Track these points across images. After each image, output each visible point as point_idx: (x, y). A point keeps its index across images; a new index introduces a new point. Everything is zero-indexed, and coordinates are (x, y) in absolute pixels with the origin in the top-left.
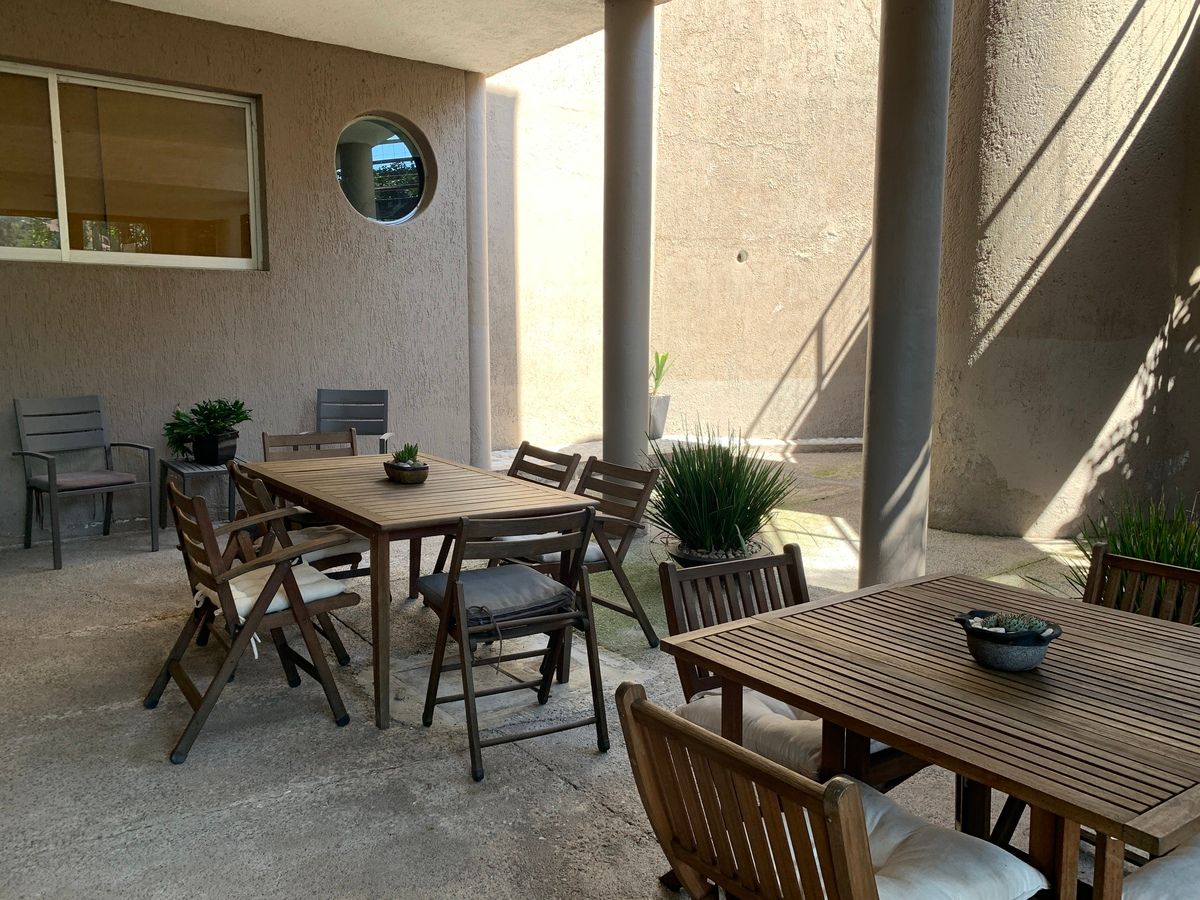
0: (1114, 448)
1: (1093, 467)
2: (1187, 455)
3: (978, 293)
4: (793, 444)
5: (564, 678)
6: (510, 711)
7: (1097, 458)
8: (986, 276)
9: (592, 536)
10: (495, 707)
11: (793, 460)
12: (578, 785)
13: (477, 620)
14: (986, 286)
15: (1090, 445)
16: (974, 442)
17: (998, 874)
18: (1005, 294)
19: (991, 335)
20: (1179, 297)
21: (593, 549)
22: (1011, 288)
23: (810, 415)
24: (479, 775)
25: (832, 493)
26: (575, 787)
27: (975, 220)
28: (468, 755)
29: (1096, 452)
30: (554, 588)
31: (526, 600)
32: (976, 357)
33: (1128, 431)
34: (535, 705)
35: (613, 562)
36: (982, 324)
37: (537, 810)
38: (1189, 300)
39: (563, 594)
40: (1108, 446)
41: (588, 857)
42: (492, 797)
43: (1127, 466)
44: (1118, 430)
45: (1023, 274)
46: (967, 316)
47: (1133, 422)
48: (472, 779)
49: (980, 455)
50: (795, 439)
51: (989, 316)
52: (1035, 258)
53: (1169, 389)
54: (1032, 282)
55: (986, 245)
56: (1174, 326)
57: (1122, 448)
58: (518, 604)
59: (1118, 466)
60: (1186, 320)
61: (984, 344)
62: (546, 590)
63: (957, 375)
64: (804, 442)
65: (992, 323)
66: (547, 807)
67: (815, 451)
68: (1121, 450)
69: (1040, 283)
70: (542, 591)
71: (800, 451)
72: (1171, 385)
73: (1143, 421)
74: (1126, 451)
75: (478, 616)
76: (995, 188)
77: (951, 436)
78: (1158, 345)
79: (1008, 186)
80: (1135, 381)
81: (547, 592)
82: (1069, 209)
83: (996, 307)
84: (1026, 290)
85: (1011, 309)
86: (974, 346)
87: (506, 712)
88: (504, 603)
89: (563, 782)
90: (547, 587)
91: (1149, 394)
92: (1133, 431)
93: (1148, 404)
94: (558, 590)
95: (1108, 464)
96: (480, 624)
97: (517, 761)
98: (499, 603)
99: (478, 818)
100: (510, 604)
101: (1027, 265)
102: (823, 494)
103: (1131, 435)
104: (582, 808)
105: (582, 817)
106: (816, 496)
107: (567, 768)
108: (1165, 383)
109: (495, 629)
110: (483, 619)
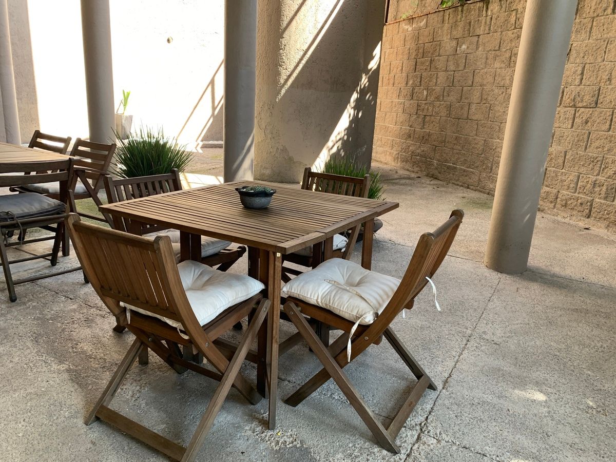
0: (337, 142)
1: (329, 150)
2: (366, 147)
3: (281, 66)
4: (201, 144)
5: (66, 254)
6: (34, 270)
7: (330, 147)
8: (284, 57)
9: (79, 179)
10: (26, 269)
11: (200, 151)
12: (72, 298)
13: (6, 219)
14: (284, 62)
15: (328, 140)
16: (279, 139)
17: (245, 284)
18: (292, 67)
19: (287, 87)
20: (364, 74)
21: (79, 186)
22: (295, 64)
23: (209, 128)
24: (13, 298)
25: (218, 166)
26: (71, 299)
27: (279, 28)
28: (7, 292)
29: (330, 144)
30: (54, 202)
31: (36, 209)
32: (280, 97)
33: (343, 135)
34: (49, 267)
35: (92, 193)
36: (282, 81)
37: (48, 310)
38: (368, 75)
39: (59, 205)
40: (335, 141)
41: (76, 326)
42: (22, 308)
43: (342, 150)
44: (339, 134)
45: (300, 57)
46: (276, 77)
47: (345, 130)
48: (10, 302)
49: (282, 145)
50: (202, 141)
51: (285, 77)
52: (305, 50)
53: (359, 117)
54: (304, 62)
55: (284, 41)
56: (362, 87)
57: (341, 142)
58: (31, 211)
59: (339, 150)
60: (367, 85)
61: (283, 91)
62: (48, 203)
63: (272, 106)
64: (206, 143)
65: (287, 80)
66: (54, 309)
67: (212, 147)
68: (340, 143)
69: (307, 62)
70: (47, 204)
71: (204, 147)
72: (360, 115)
73: (350, 130)
74: (342, 144)
75: (6, 217)
76: (288, 13)
77: (270, 136)
78: (355, 96)
79: (293, 13)
80: (346, 111)
81: (49, 204)
82: (319, 27)
83: (288, 73)
84: (301, 66)
85: (295, 75)
86: (279, 92)
87: (31, 271)
88: (23, 211)
89: (64, 298)
90: (49, 202)
91: (351, 118)
92: (345, 135)
93: (351, 122)
94: (56, 203)
95: (334, 150)
96: (7, 221)
97: (38, 291)
98: (19, 210)
99: (13, 318)
100: (26, 211)
101: (302, 53)
102: (214, 167)
103: (344, 137)
104: (75, 307)
105: (74, 311)
106: (210, 168)
107: (67, 291)
108: (358, 114)
109: (18, 224)
110: (10, 218)
